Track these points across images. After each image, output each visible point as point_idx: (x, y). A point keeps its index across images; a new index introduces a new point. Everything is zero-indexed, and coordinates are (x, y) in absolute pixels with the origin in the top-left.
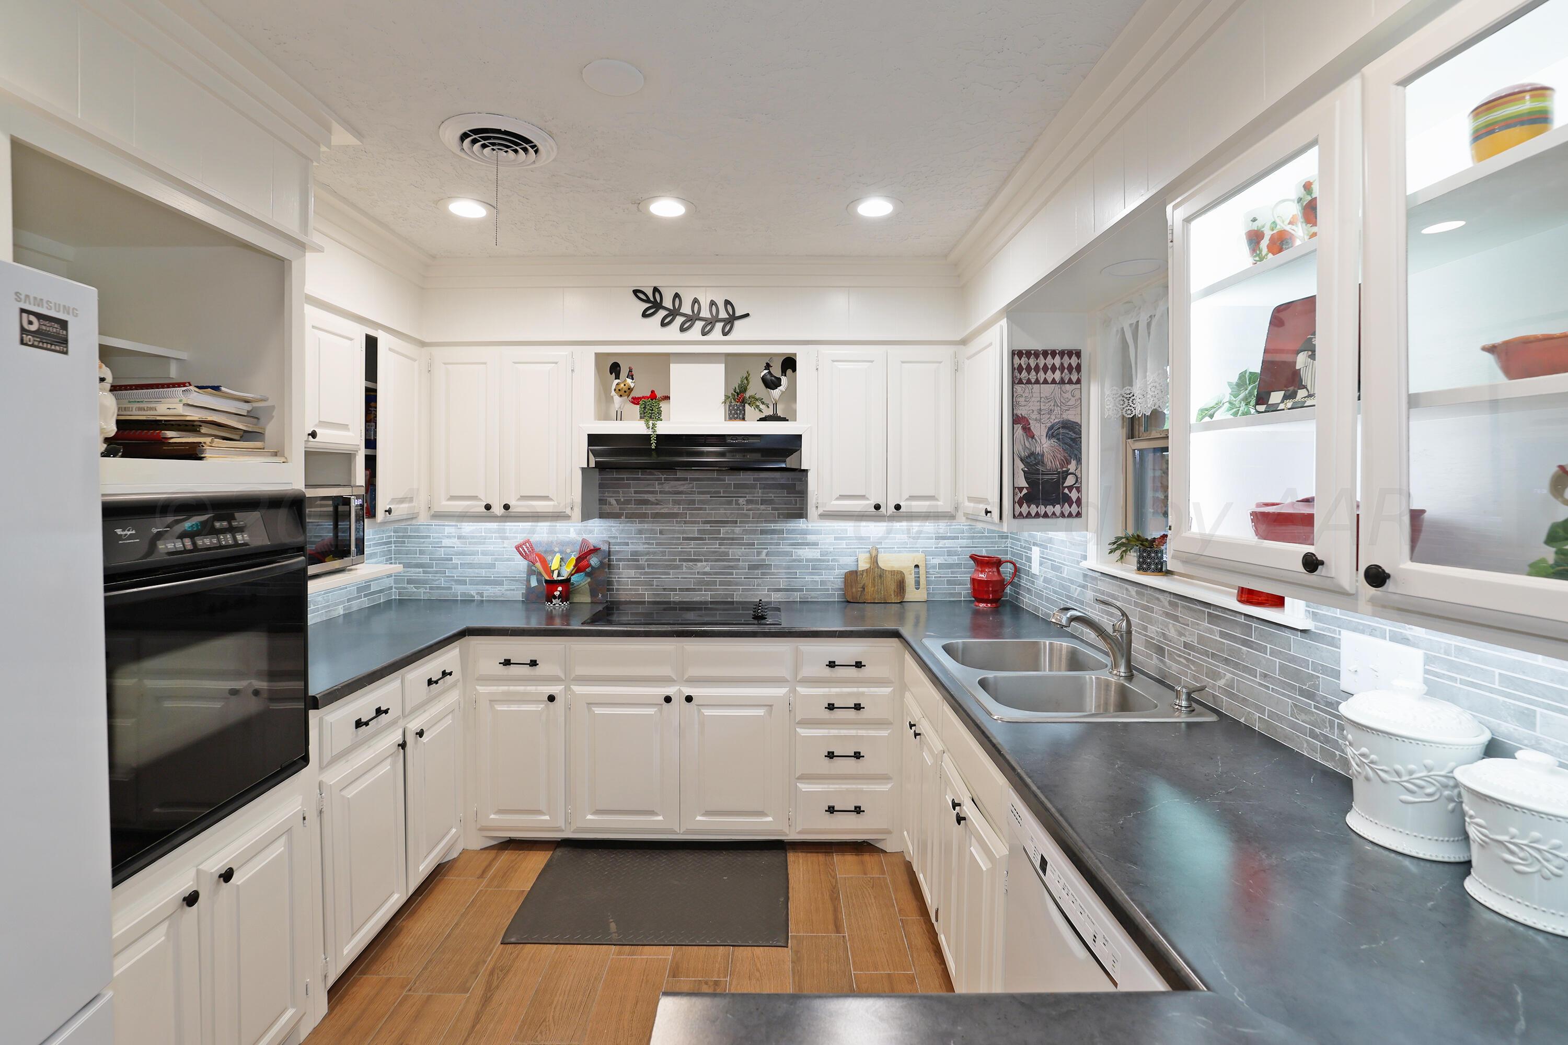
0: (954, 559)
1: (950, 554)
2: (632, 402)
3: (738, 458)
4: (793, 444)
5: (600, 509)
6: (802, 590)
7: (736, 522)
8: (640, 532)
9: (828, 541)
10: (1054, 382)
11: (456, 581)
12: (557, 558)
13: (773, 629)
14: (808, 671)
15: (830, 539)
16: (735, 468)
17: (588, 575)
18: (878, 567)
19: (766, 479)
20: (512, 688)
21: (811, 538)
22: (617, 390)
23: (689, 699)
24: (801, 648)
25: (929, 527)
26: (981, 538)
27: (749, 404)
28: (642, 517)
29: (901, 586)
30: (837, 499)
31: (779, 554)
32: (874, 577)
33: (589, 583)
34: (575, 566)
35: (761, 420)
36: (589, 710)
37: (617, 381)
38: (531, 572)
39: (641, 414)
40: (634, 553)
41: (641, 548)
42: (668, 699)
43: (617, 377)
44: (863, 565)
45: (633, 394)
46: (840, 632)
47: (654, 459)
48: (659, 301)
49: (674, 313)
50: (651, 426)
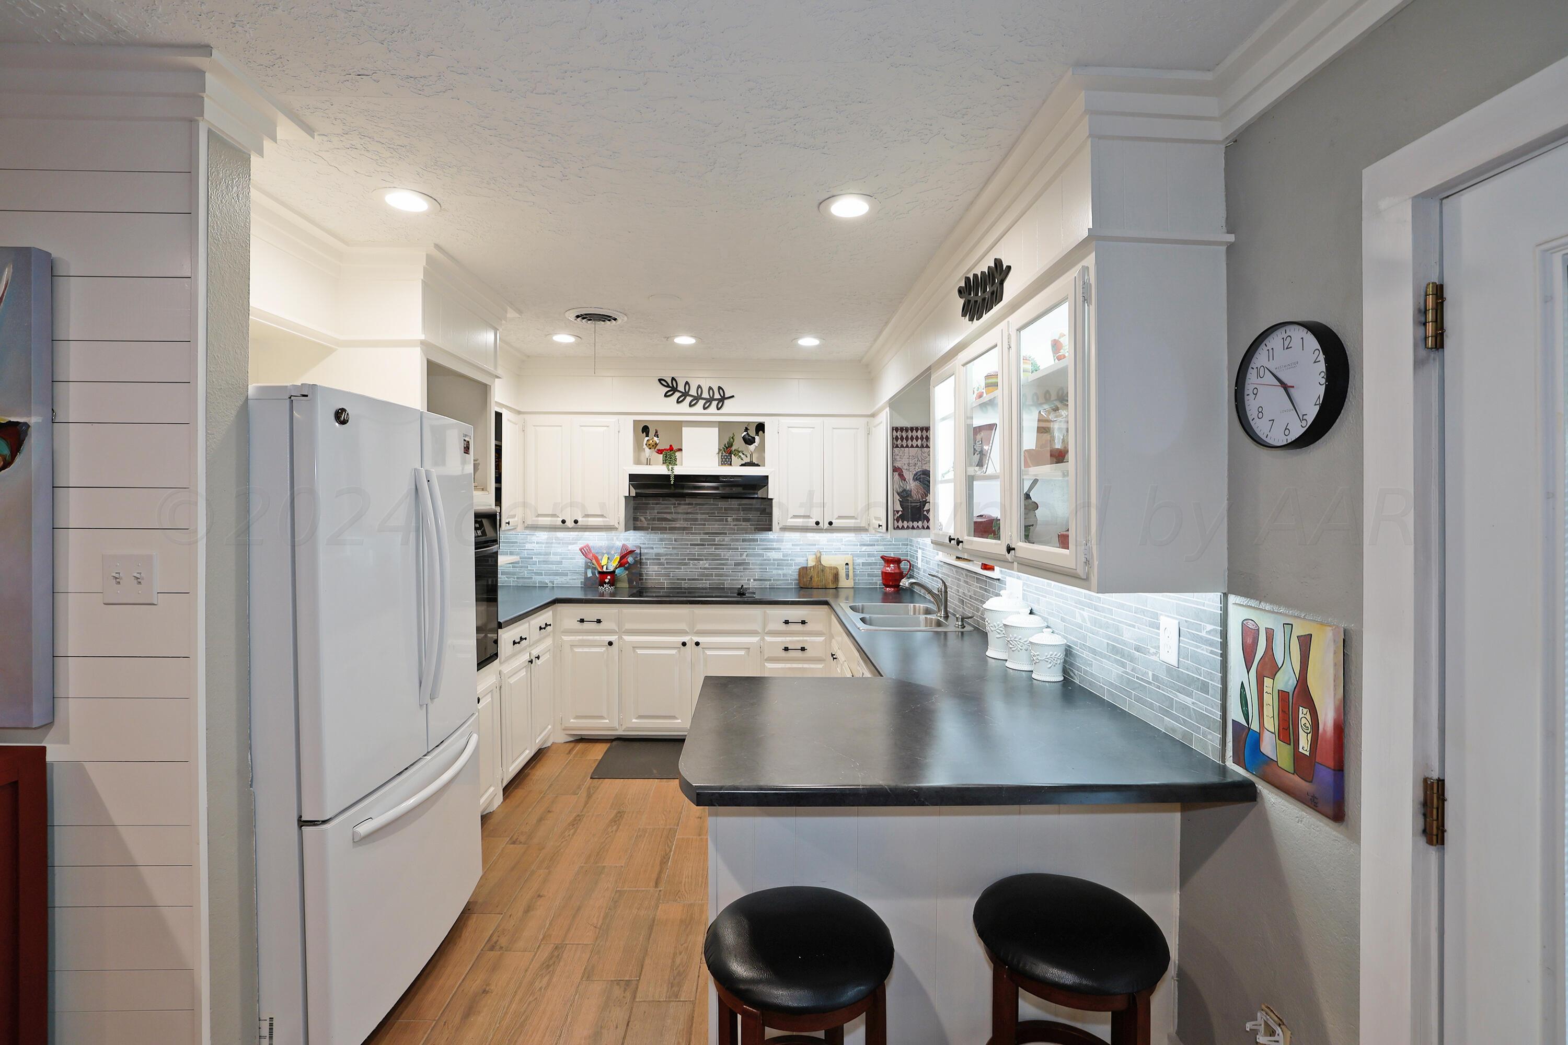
0: (872, 560)
1: (869, 556)
2: (657, 452)
3: (727, 491)
4: (763, 481)
5: (634, 524)
6: (770, 580)
7: (726, 534)
8: (661, 540)
9: (787, 547)
10: (917, 446)
11: (535, 573)
12: (606, 556)
13: (750, 599)
14: (771, 626)
15: (789, 545)
16: (724, 497)
17: (626, 569)
18: (821, 564)
19: (746, 504)
20: (584, 637)
21: (775, 545)
22: (648, 445)
23: (697, 644)
24: (768, 612)
25: (851, 536)
26: (890, 545)
27: (734, 455)
28: (663, 530)
29: (836, 577)
30: (791, 518)
31: (754, 555)
32: (818, 572)
33: (627, 574)
34: (619, 562)
35: (742, 465)
36: (634, 651)
37: (647, 438)
38: (587, 567)
39: (663, 461)
40: (658, 554)
41: (662, 551)
42: (684, 644)
43: (647, 436)
44: (811, 563)
45: (658, 447)
46: (792, 601)
47: (672, 491)
48: (675, 386)
49: (685, 394)
50: (670, 469)
